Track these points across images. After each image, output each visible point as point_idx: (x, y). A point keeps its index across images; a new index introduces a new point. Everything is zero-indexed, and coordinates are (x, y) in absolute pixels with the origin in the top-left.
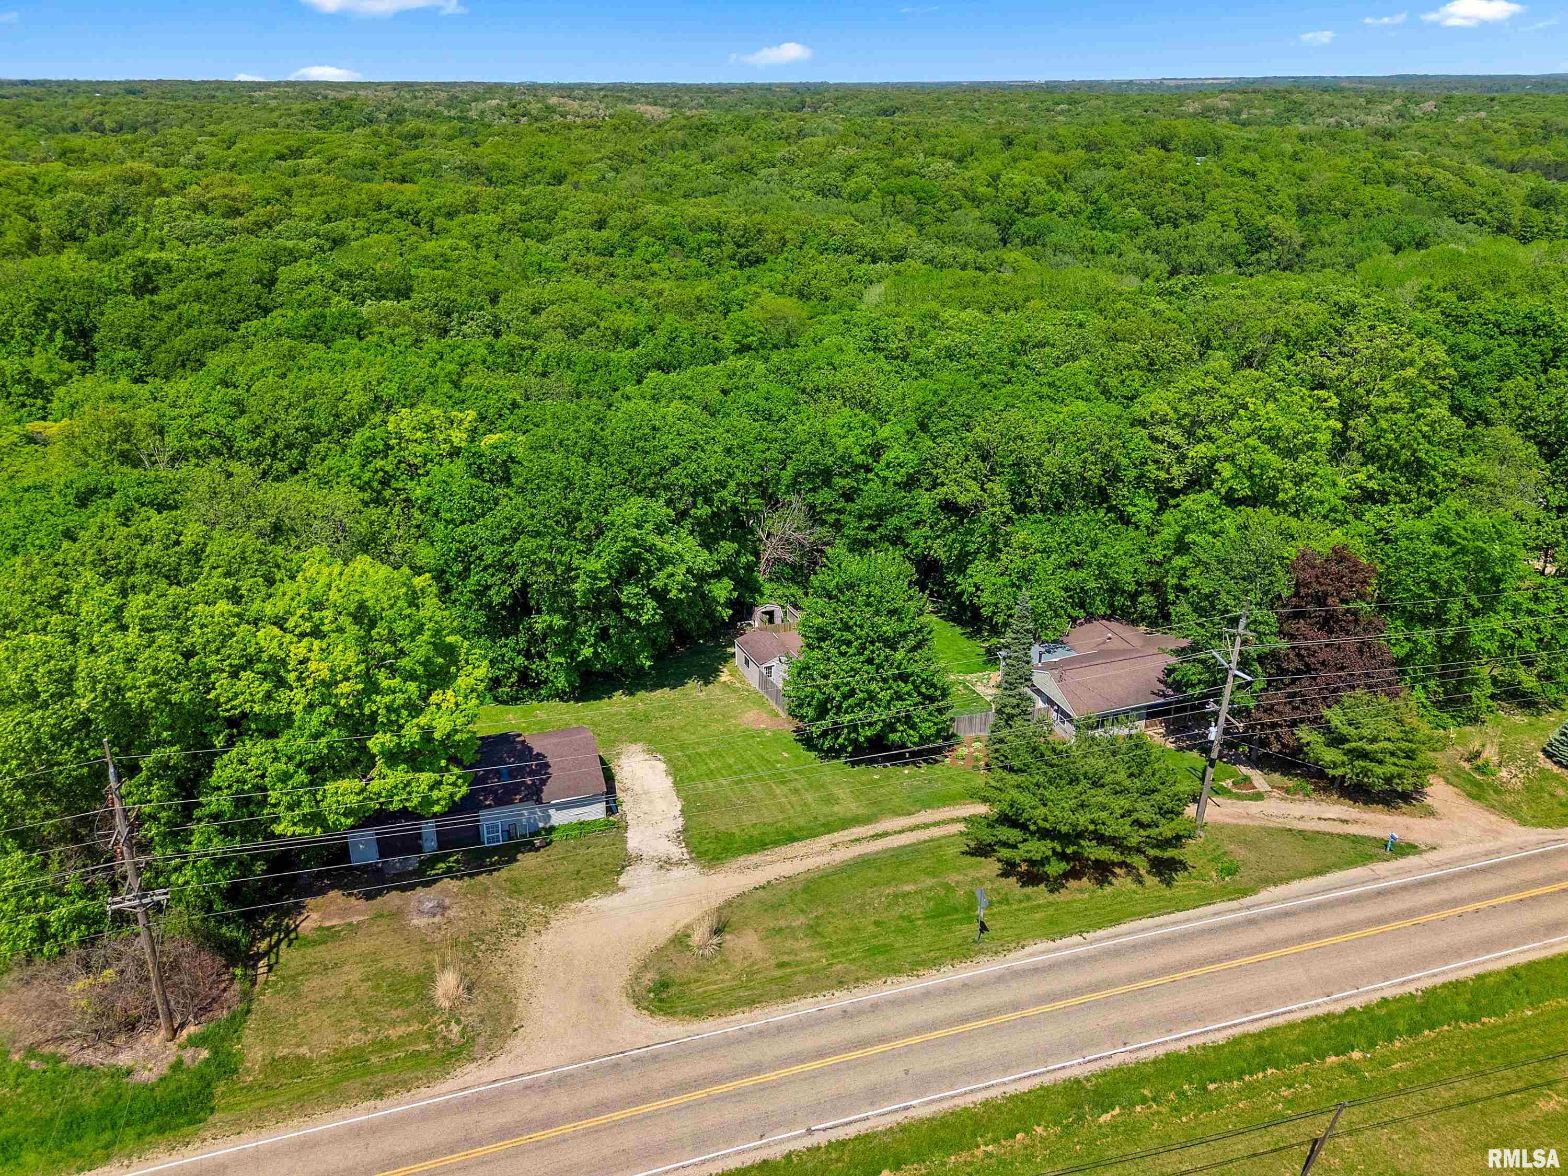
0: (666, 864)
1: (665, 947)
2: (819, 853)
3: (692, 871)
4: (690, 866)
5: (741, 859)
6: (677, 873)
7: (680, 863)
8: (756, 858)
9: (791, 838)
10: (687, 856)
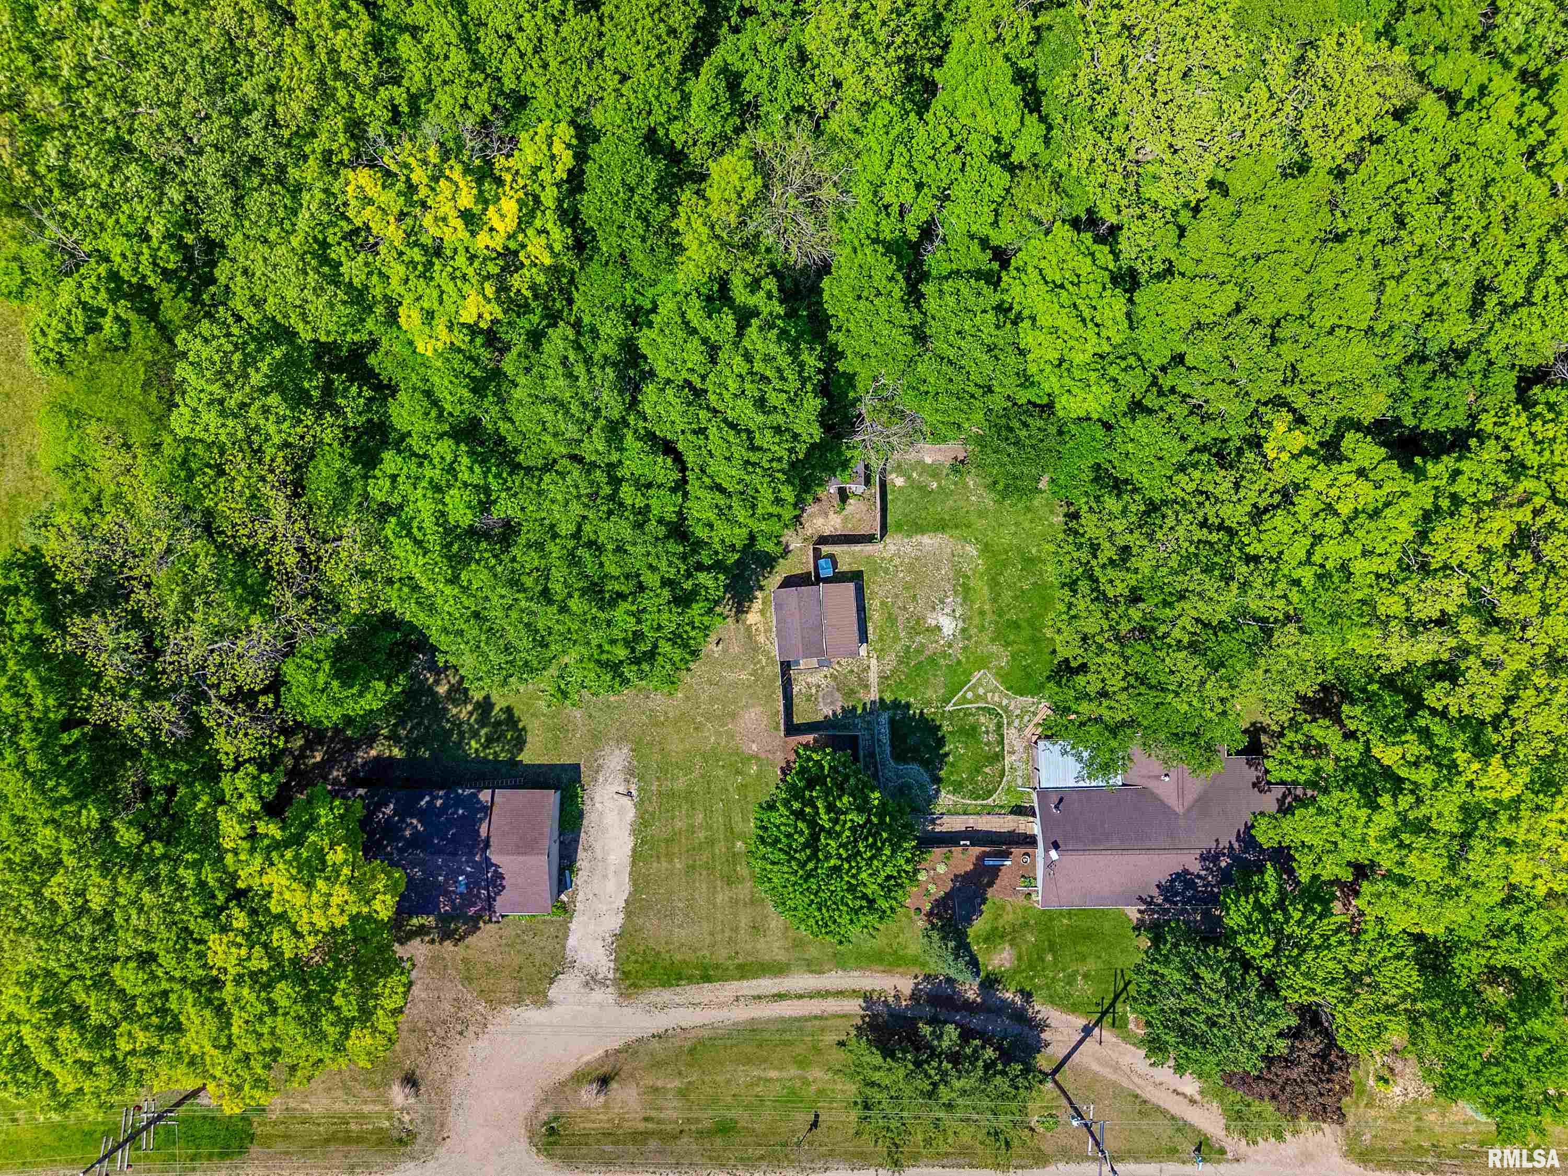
0: (592, 981)
1: (565, 1083)
2: (721, 1005)
3: (611, 994)
4: (611, 990)
5: (654, 992)
6: (598, 995)
7: (603, 983)
8: (666, 995)
9: (707, 979)
10: (611, 976)
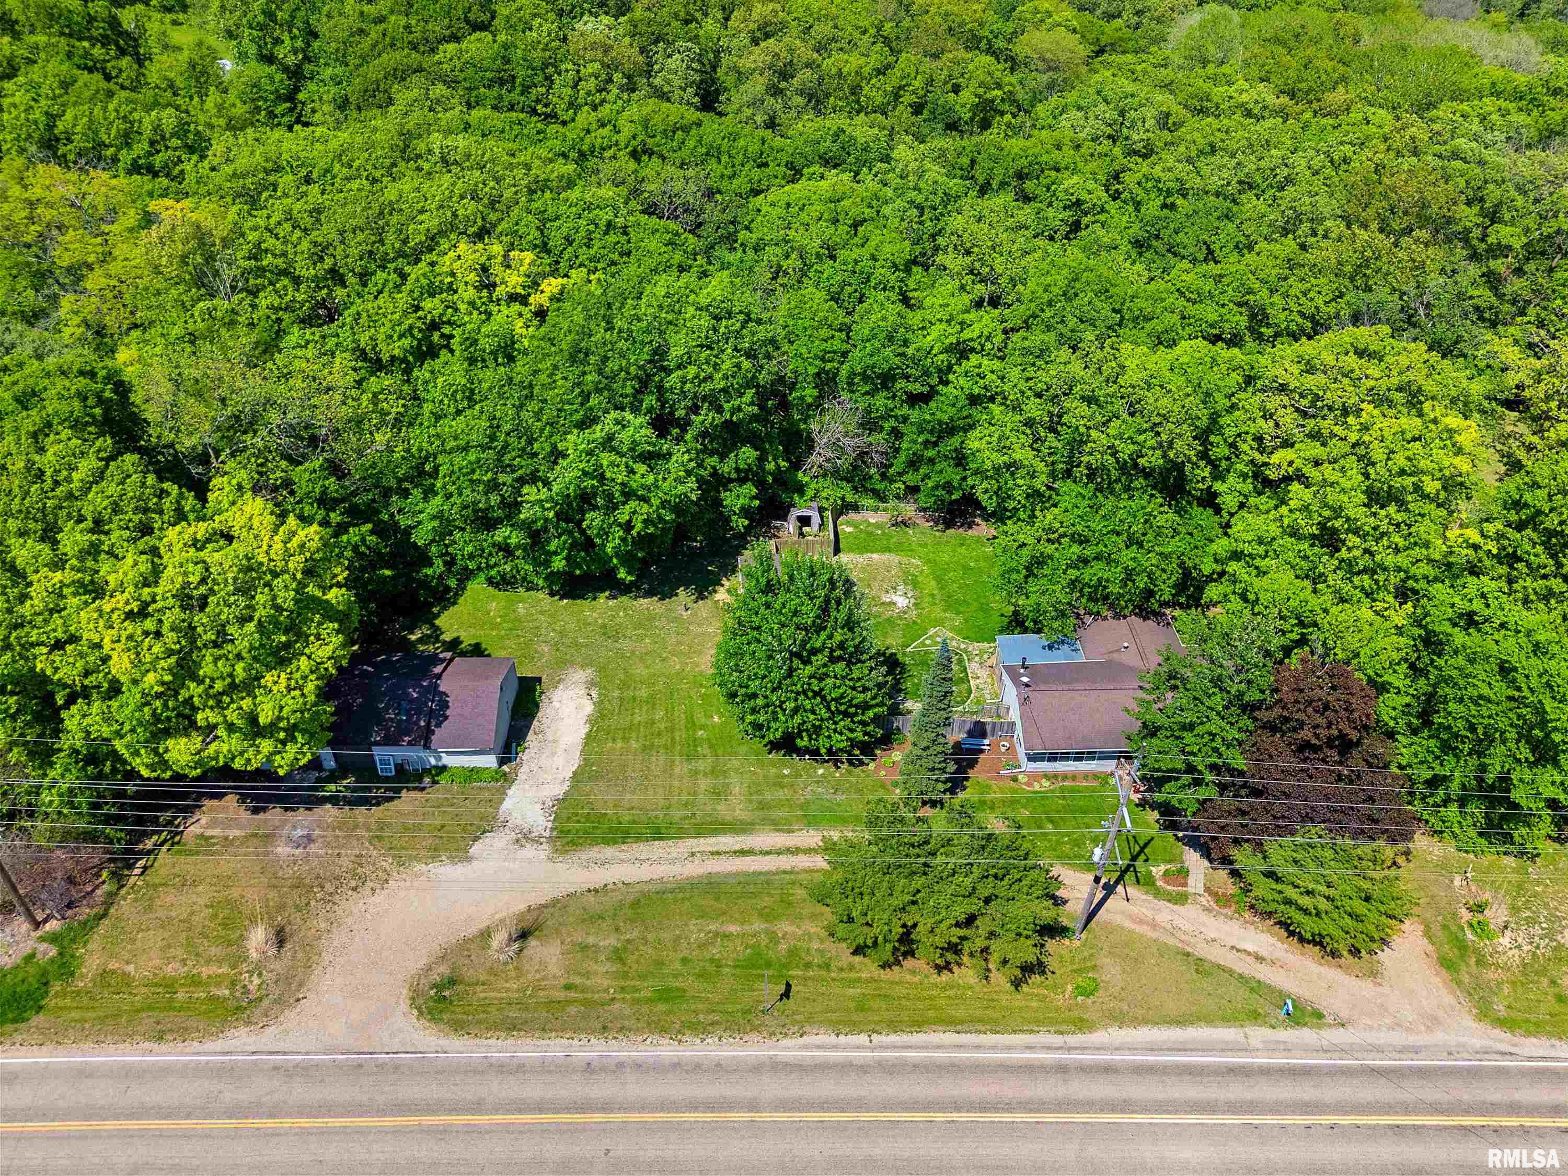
0: (525, 837)
1: (471, 940)
2: (673, 861)
3: (544, 851)
4: (545, 846)
5: (596, 849)
6: (530, 851)
7: (537, 841)
8: (610, 852)
9: (658, 836)
10: (547, 834)
